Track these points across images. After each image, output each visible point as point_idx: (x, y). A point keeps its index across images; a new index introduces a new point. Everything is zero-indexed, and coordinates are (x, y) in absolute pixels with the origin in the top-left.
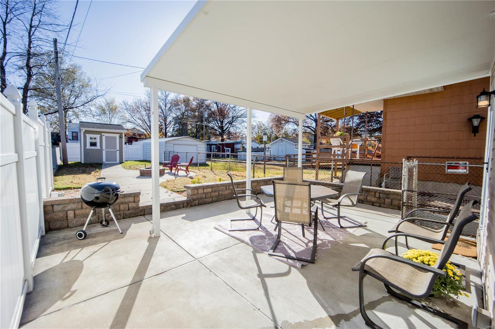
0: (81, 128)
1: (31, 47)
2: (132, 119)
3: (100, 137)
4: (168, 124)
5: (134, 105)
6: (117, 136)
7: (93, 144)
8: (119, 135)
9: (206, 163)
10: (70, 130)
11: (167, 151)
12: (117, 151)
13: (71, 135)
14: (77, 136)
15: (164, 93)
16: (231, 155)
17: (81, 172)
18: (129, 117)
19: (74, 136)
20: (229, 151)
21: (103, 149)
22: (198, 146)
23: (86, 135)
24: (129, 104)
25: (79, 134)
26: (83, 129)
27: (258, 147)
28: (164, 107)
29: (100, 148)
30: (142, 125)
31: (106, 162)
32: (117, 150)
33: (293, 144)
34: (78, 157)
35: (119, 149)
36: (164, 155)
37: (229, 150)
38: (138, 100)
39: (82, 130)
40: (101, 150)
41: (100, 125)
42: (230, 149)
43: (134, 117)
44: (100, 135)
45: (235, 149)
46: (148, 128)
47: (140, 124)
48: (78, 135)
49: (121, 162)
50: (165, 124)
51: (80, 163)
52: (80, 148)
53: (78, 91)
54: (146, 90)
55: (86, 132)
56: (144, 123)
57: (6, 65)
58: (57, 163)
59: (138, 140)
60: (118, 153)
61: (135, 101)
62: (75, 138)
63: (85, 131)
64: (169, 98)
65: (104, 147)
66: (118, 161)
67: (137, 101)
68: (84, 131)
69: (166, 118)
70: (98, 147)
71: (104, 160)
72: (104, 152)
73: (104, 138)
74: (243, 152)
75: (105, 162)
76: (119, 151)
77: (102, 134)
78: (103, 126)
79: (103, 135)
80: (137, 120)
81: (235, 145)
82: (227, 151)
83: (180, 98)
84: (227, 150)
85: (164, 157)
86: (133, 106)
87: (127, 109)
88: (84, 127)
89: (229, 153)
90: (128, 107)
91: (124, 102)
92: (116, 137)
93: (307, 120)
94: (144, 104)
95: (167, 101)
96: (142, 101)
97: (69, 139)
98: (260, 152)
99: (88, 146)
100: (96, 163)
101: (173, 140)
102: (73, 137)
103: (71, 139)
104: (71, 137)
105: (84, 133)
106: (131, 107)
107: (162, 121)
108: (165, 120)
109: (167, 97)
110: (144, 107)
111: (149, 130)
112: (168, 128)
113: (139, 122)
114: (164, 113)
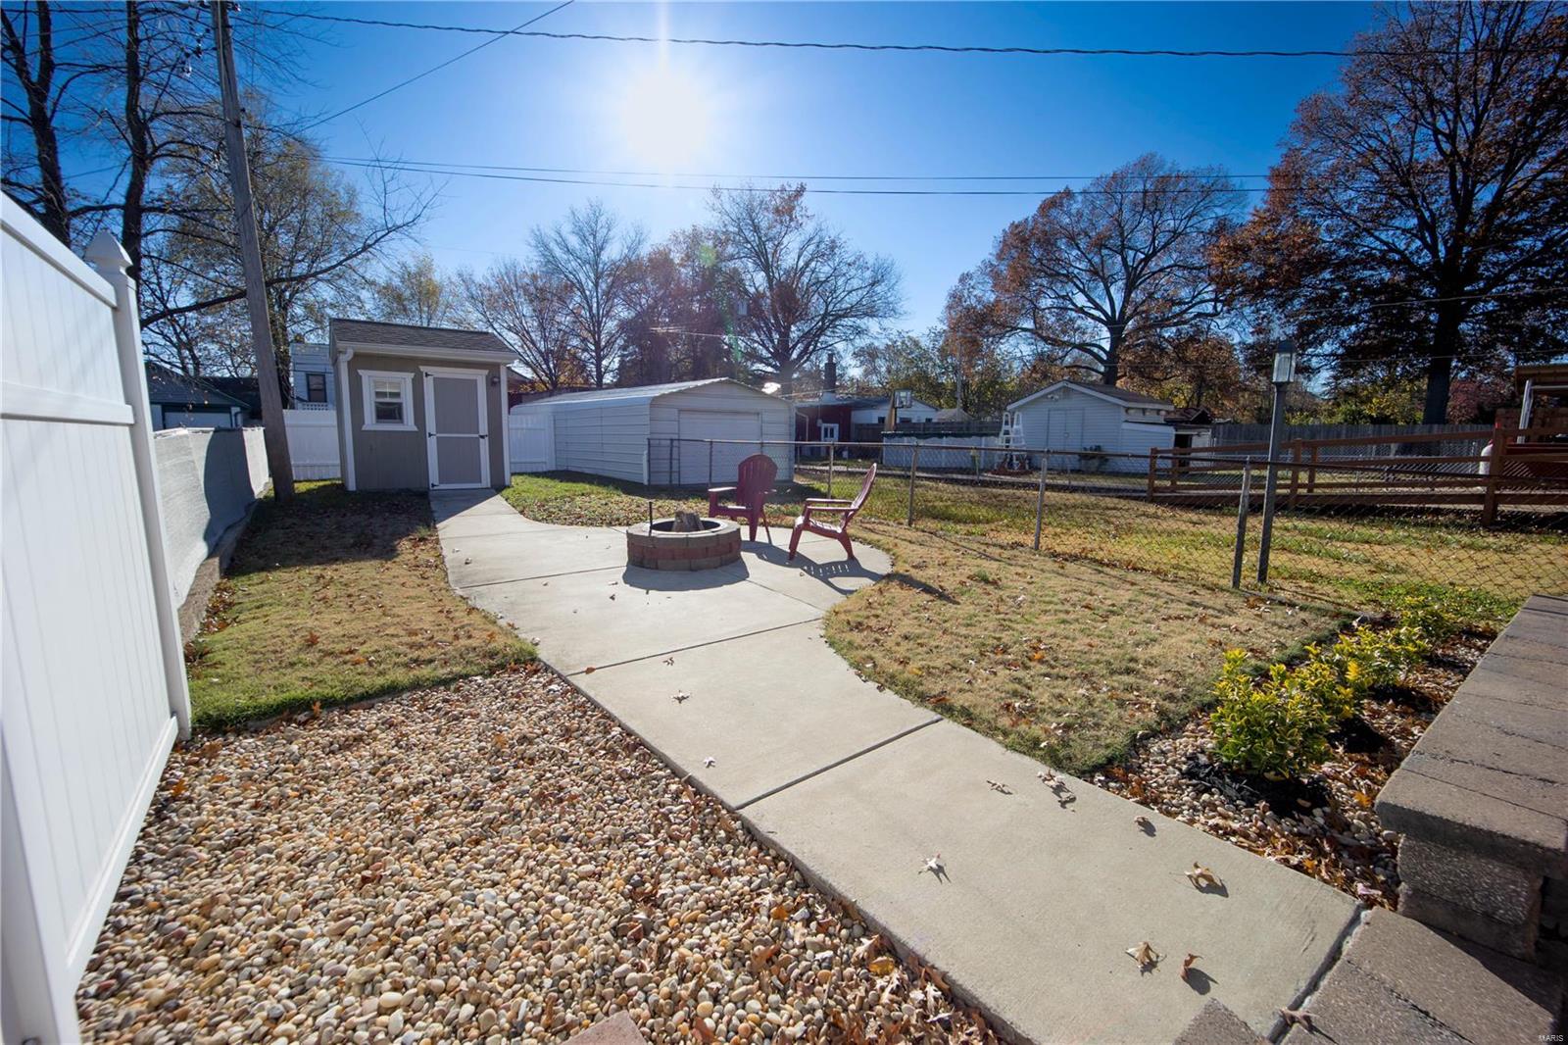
0: (341, 345)
1: (140, 37)
3: (414, 381)
4: (605, 346)
5: (492, 284)
6: (480, 377)
7: (389, 411)
8: (486, 372)
9: (791, 481)
10: (298, 367)
11: (663, 436)
12: (481, 440)
13: (304, 382)
14: (321, 387)
15: (591, 239)
16: (842, 448)
17: (353, 546)
18: (481, 324)
19: (314, 387)
20: (832, 436)
21: (428, 431)
22: (766, 417)
23: (360, 372)
24: (479, 279)
25: (330, 378)
26: (349, 350)
27: (929, 420)
28: (591, 284)
29: (415, 429)
30: (520, 350)
31: (443, 487)
32: (482, 437)
33: (1119, 405)
34: (330, 462)
35: (486, 433)
36: (649, 454)
37: (832, 430)
38: (506, 265)
39: (345, 353)
40: (421, 433)
41: (412, 332)
42: (836, 427)
43: (496, 326)
44: (412, 375)
45: (853, 428)
46: (540, 358)
47: (517, 347)
48: (325, 383)
49: (498, 487)
50: (597, 343)
51: (343, 487)
52: (335, 431)
53: (320, 236)
54: (533, 231)
55: (361, 361)
56: (528, 343)
57: (54, 111)
58: (252, 492)
59: (524, 399)
60: (484, 445)
61: (496, 272)
62: (317, 395)
63: (356, 355)
64: (604, 257)
65: (431, 425)
66: (486, 481)
67: (503, 271)
68: (349, 355)
69: (599, 323)
70: (409, 424)
71: (434, 476)
72: (432, 444)
73: (429, 385)
74: (905, 439)
75: (437, 482)
76: (487, 438)
77: (424, 369)
78: (421, 336)
79: (427, 375)
81: (853, 413)
82: (826, 436)
83: (638, 256)
84: (826, 430)
85: (649, 461)
86: (489, 289)
87: (472, 297)
88: (351, 340)
89: (833, 442)
90: (474, 292)
91: (460, 275)
92: (475, 382)
93: (1079, 322)
94: (526, 280)
95: (601, 266)
96: (518, 270)
97: (298, 398)
98: (974, 438)
99: (370, 421)
100: (402, 490)
101: (680, 392)
102: (309, 390)
103: (306, 398)
104: (305, 389)
105: (349, 362)
106: (486, 292)
107: (585, 334)
108: (596, 332)
109: (598, 251)
110: (526, 291)
111: (544, 366)
112: (605, 357)
113: (512, 342)
114: (591, 308)
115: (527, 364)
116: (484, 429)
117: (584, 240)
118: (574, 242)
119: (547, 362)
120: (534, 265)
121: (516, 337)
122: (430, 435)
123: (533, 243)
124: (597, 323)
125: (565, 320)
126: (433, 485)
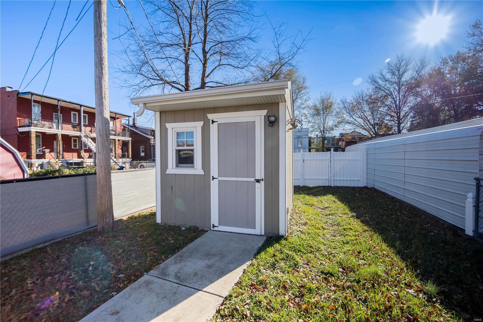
2: (352, 119)
3: (203, 128)
4: (403, 118)
5: (353, 101)
6: (259, 117)
7: (185, 158)
8: (264, 112)
12: (257, 184)
18: (348, 117)
21: (212, 174)
23: (167, 125)
24: (348, 101)
28: (396, 93)
29: (202, 173)
30: (363, 125)
31: (221, 228)
32: (258, 181)
35: (263, 177)
38: (359, 94)
40: (206, 178)
43: (354, 117)
44: (201, 123)
46: (371, 127)
47: (362, 124)
50: (399, 117)
56: (367, 122)
60: (260, 190)
61: (355, 97)
64: (403, 79)
65: (214, 171)
66: (260, 227)
69: (400, 108)
70: (198, 167)
71: (215, 219)
72: (214, 186)
73: (214, 129)
75: (216, 224)
76: (263, 183)
77: (211, 116)
79: (213, 122)
80: (357, 119)
86: (352, 103)
87: (345, 107)
90: (346, 105)
91: (342, 100)
95: (401, 83)
96: (364, 94)
99: (172, 169)
106: (351, 105)
107: (393, 114)
108: (398, 113)
109: (400, 77)
110: (367, 101)
111: (373, 130)
112: (402, 123)
113: (360, 122)
114: (395, 102)
115: (366, 129)
116: (260, 173)
117: (393, 74)
118: (388, 76)
119: (374, 128)
120: (371, 90)
121: (362, 120)
122: (213, 178)
123: (369, 81)
124: (399, 109)
125: (383, 110)
126: (214, 226)
